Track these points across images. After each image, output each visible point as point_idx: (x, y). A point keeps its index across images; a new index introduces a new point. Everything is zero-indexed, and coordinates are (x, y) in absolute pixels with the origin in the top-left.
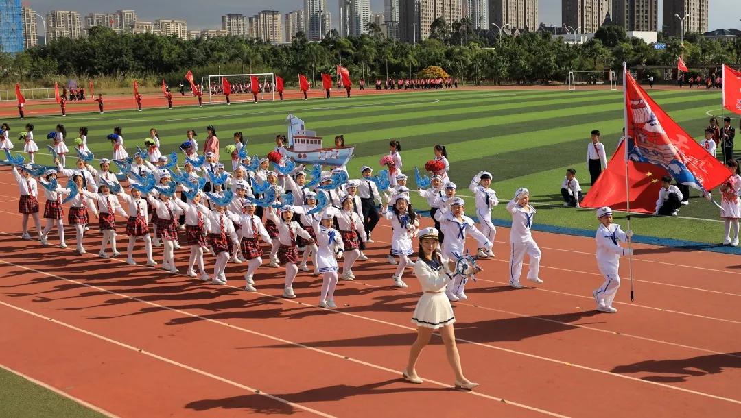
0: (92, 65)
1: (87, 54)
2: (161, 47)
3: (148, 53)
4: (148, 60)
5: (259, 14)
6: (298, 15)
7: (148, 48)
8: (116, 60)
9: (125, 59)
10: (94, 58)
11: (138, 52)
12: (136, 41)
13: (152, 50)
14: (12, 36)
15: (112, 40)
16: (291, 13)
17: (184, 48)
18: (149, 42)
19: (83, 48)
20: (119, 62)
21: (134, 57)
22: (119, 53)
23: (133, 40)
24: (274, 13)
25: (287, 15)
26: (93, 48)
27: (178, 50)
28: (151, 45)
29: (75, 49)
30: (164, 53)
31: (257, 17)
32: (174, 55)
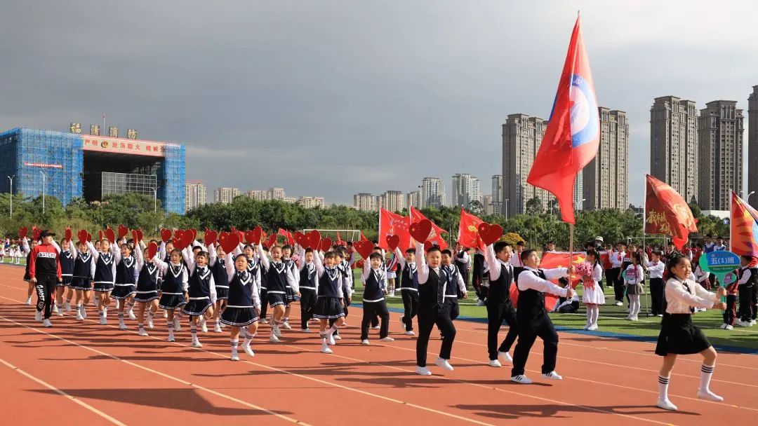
0: (227, 224)
1: (224, 216)
2: (283, 212)
3: (272, 216)
4: (272, 222)
5: (385, 193)
6: (418, 194)
7: (272, 212)
8: (247, 221)
9: (253, 220)
10: (229, 218)
11: (265, 215)
12: (264, 205)
13: (276, 213)
14: (176, 203)
15: (245, 205)
16: (412, 193)
17: (303, 213)
18: (274, 207)
19: (222, 210)
20: (249, 223)
21: (262, 219)
22: (249, 215)
23: (261, 206)
24: (397, 193)
25: (408, 195)
26: (230, 212)
27: (297, 214)
28: (275, 210)
29: (214, 211)
30: (286, 216)
31: (384, 196)
32: (294, 219)
